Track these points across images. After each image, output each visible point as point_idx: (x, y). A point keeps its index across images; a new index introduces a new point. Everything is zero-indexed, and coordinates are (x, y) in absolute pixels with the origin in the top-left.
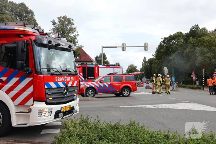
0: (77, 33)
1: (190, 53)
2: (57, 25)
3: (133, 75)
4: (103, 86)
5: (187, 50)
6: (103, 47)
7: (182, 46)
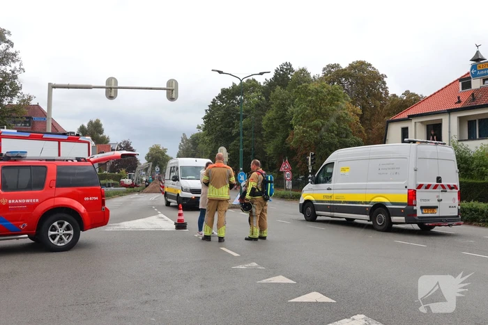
0: (21, 65)
1: (275, 119)
3: (93, 163)
5: (270, 114)
6: (52, 87)
7: (259, 106)
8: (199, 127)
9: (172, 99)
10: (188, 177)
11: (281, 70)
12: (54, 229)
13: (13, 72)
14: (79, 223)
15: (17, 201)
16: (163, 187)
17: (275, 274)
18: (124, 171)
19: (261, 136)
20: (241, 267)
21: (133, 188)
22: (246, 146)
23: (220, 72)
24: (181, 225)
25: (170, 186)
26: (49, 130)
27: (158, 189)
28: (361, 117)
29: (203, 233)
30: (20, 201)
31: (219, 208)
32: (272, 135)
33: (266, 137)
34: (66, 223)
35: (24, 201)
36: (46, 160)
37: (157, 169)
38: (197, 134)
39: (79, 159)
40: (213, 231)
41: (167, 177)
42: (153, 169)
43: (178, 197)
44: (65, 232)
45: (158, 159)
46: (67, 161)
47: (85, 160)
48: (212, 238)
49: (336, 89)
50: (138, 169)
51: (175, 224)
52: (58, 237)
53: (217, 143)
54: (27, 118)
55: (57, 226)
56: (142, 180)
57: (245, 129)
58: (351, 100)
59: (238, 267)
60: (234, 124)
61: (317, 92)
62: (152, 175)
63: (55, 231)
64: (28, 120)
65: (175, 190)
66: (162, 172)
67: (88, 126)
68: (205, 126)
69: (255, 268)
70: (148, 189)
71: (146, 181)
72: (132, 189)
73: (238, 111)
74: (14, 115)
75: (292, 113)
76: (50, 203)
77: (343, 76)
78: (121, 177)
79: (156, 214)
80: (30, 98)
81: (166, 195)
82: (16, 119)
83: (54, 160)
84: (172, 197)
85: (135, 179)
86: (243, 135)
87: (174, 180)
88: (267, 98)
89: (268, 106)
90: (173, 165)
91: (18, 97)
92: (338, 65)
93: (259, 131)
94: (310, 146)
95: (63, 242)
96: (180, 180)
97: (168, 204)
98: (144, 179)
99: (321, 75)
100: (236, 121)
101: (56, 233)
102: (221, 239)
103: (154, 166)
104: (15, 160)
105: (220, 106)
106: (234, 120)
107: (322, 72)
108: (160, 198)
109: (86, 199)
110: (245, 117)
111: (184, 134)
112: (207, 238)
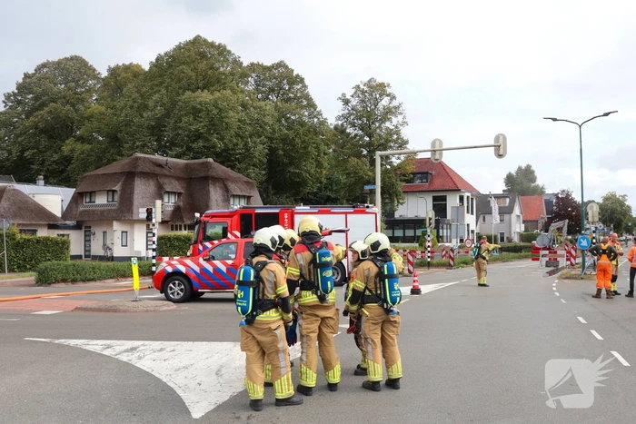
0: (404, 117)
2: (354, 102)
4: (210, 269)
13: (396, 127)
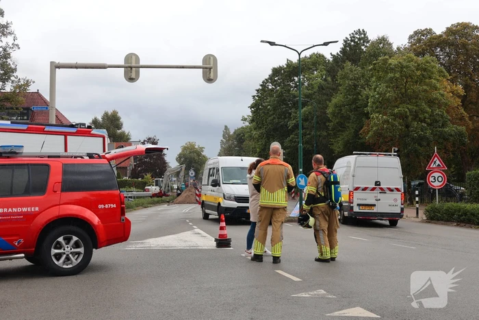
1: (344, 106)
3: (109, 160)
5: (337, 99)
6: (55, 66)
7: (323, 89)
8: (244, 119)
9: (209, 80)
10: (231, 182)
11: (352, 41)
12: (59, 246)
14: (91, 238)
15: (10, 210)
16: (199, 196)
17: (350, 305)
18: (149, 176)
19: (327, 128)
20: (304, 295)
21: (161, 197)
22: (307, 143)
23: (272, 44)
24: (223, 242)
25: (208, 193)
26: (53, 121)
27: (193, 198)
28: (464, 99)
29: (253, 251)
30: (15, 210)
31: (274, 219)
32: (341, 127)
33: (333, 129)
34: (75, 238)
35: (19, 210)
36: (49, 157)
37: (192, 173)
38: (242, 128)
39: (91, 156)
40: (266, 249)
41: (205, 181)
42: (187, 174)
43: (219, 208)
44: (73, 250)
45: (193, 160)
46: (76, 157)
47: (100, 157)
48: (264, 259)
49: (427, 62)
50: (167, 173)
51: (216, 240)
52: (64, 257)
53: (269, 139)
54: (24, 109)
55: (63, 242)
56: (172, 188)
57: (305, 119)
58: (449, 78)
59: (300, 295)
60: (290, 114)
61: (401, 67)
62: (185, 181)
63: (60, 248)
64: (25, 112)
65: (215, 199)
66: (198, 177)
67: (103, 118)
68: (253, 117)
69: (323, 297)
70: (180, 198)
71: (178, 189)
72: (160, 199)
73: (295, 97)
74: (8, 105)
75: (367, 97)
76: (54, 213)
77: (438, 45)
78: (145, 184)
79: (191, 229)
80: (27, 83)
81: (203, 204)
82: (10, 111)
83: (59, 157)
84: (211, 207)
85: (163, 186)
86: (303, 128)
87: (213, 186)
88: (334, 77)
89: (335, 90)
90: (212, 166)
91: (13, 82)
92: (431, 30)
93: (323, 122)
94: (392, 140)
95: (71, 264)
96: (222, 185)
97: (206, 217)
98: (175, 187)
99: (408, 45)
100: (293, 110)
101: (62, 251)
102: (276, 260)
103: (187, 169)
104: (8, 157)
105: (272, 90)
106: (290, 108)
107: (408, 41)
108: (197, 210)
109: (101, 206)
110: (304, 104)
111: (226, 127)
112: (258, 258)
